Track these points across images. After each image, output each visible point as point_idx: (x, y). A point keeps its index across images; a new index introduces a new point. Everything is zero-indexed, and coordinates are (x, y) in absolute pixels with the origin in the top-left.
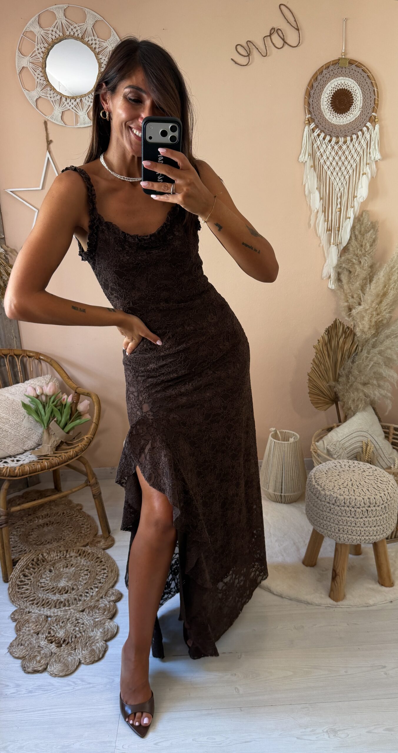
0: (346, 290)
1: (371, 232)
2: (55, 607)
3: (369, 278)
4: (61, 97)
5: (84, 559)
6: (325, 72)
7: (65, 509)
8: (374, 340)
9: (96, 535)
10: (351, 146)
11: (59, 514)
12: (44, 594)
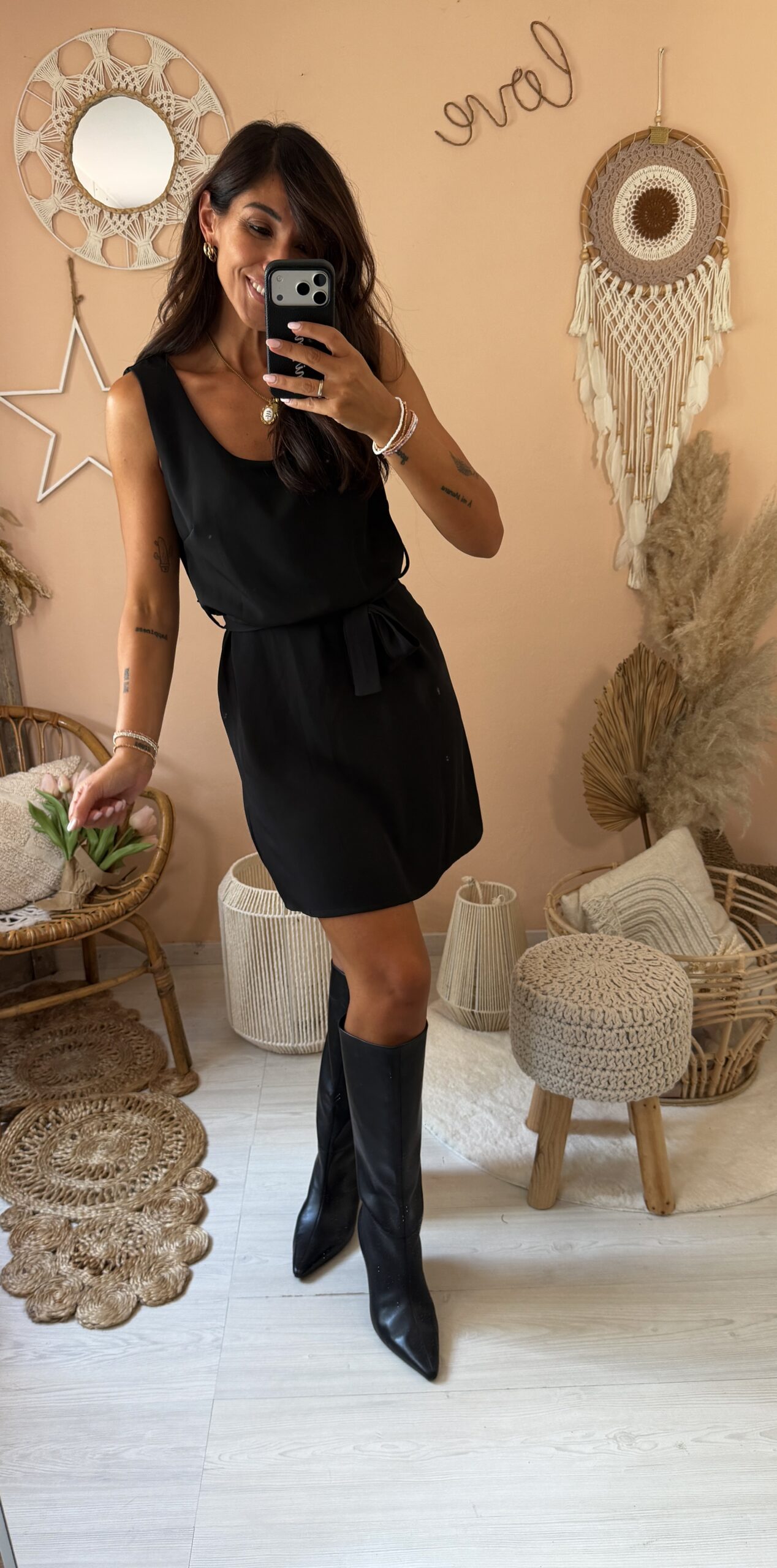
0: (664, 591)
1: (715, 474)
2: (85, 1202)
3: (710, 565)
4: (101, 212)
5: (139, 1114)
6: (621, 156)
7: (105, 1020)
8: (718, 689)
9: (163, 1069)
10: (674, 304)
11: (93, 1028)
12: (61, 1179)
